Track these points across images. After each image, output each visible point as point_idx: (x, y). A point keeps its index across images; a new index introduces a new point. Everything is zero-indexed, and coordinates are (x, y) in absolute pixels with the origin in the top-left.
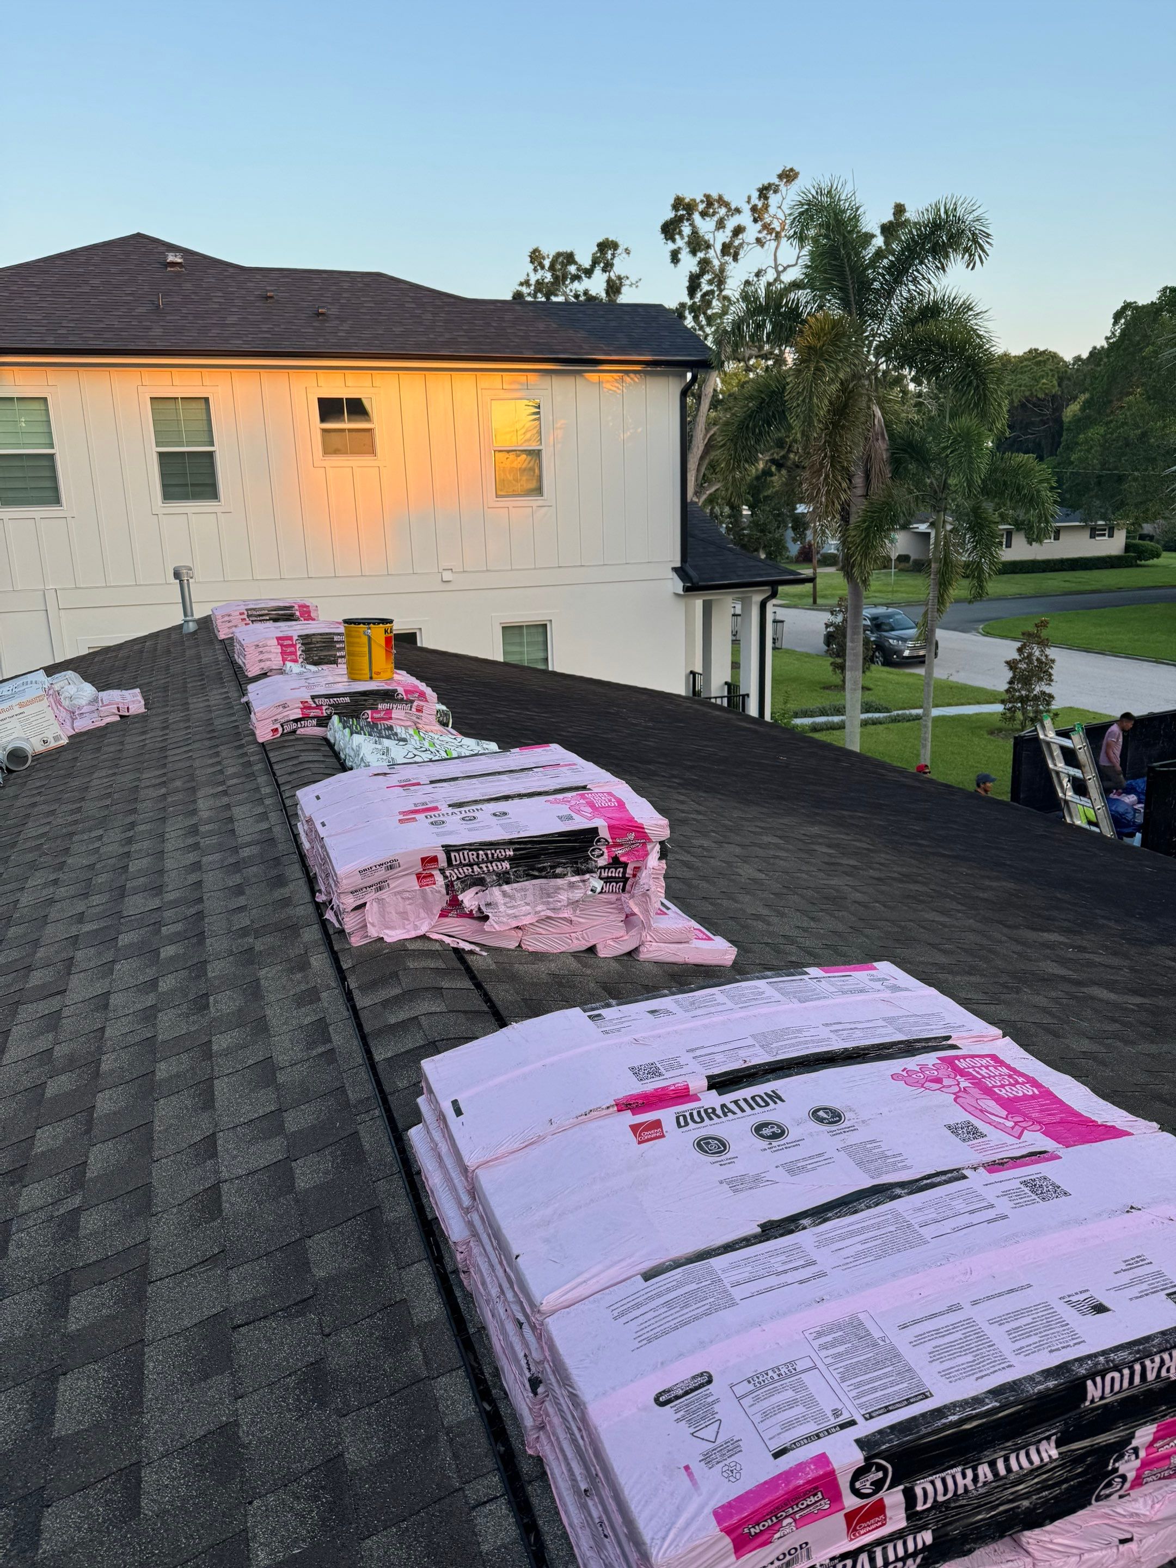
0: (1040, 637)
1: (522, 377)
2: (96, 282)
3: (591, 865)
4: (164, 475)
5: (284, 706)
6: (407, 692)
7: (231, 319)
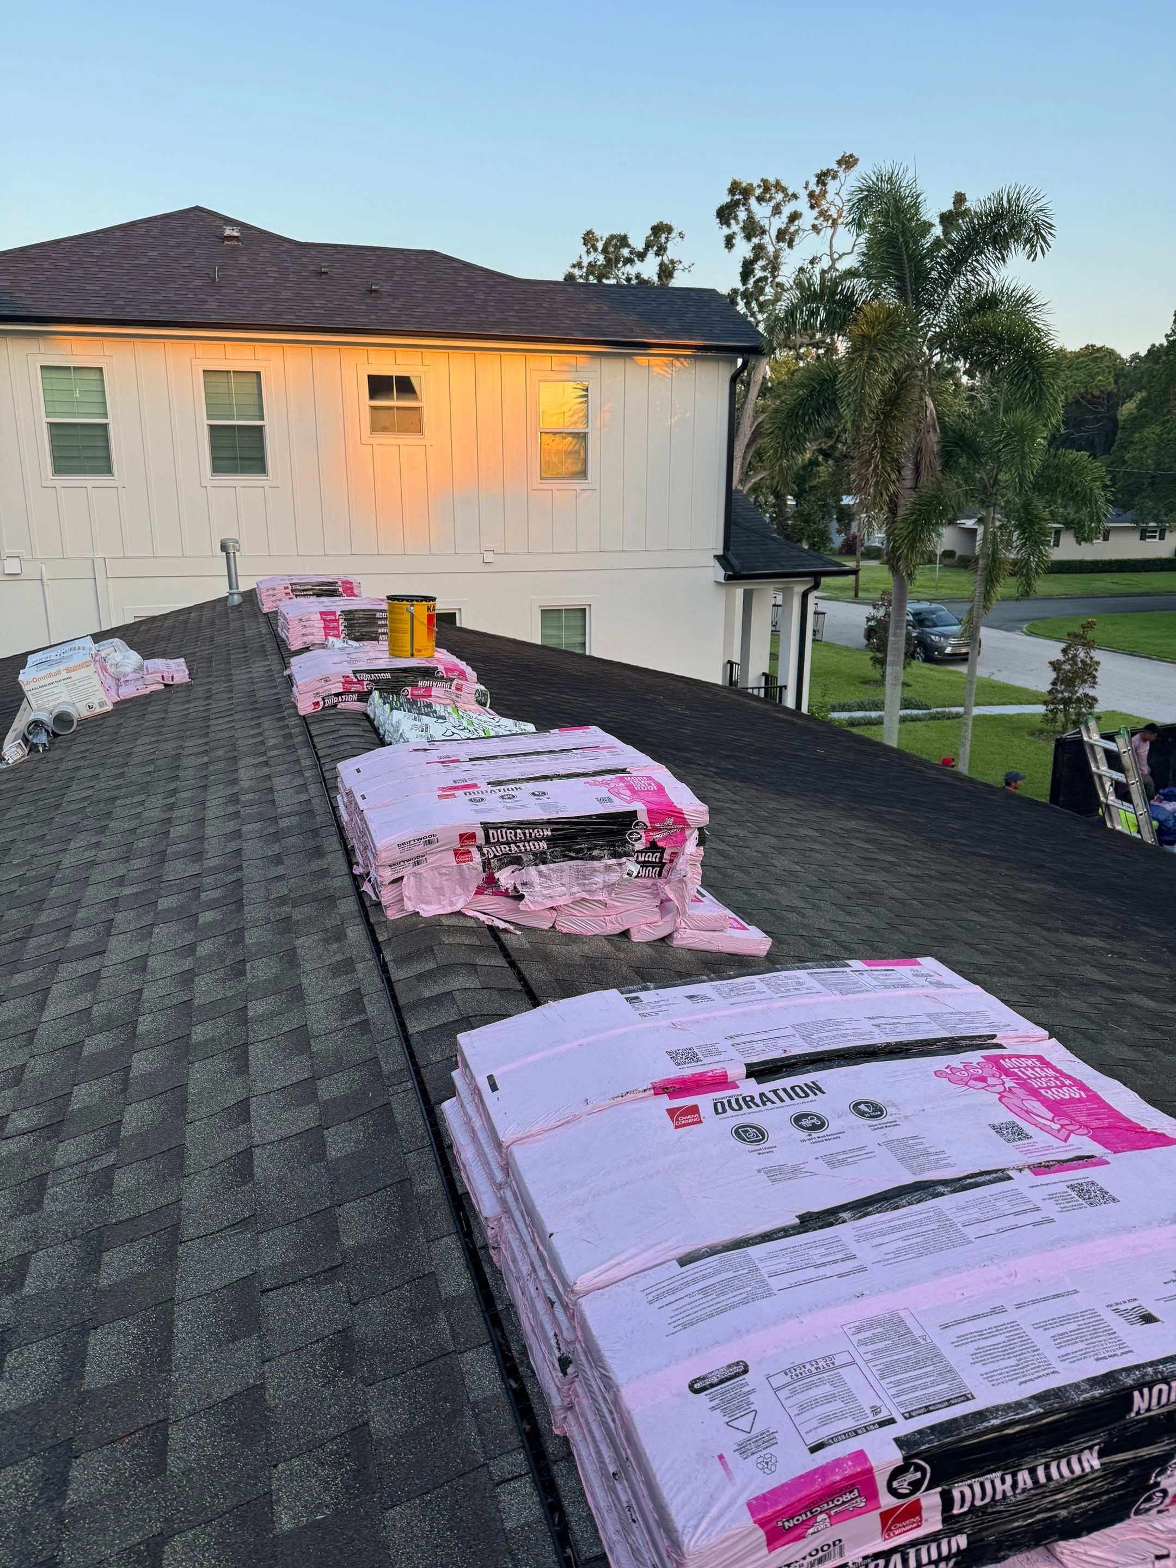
0: (1085, 638)
1: (571, 359)
2: (154, 254)
3: (629, 848)
4: (214, 448)
5: (326, 680)
6: (447, 670)
7: (285, 294)
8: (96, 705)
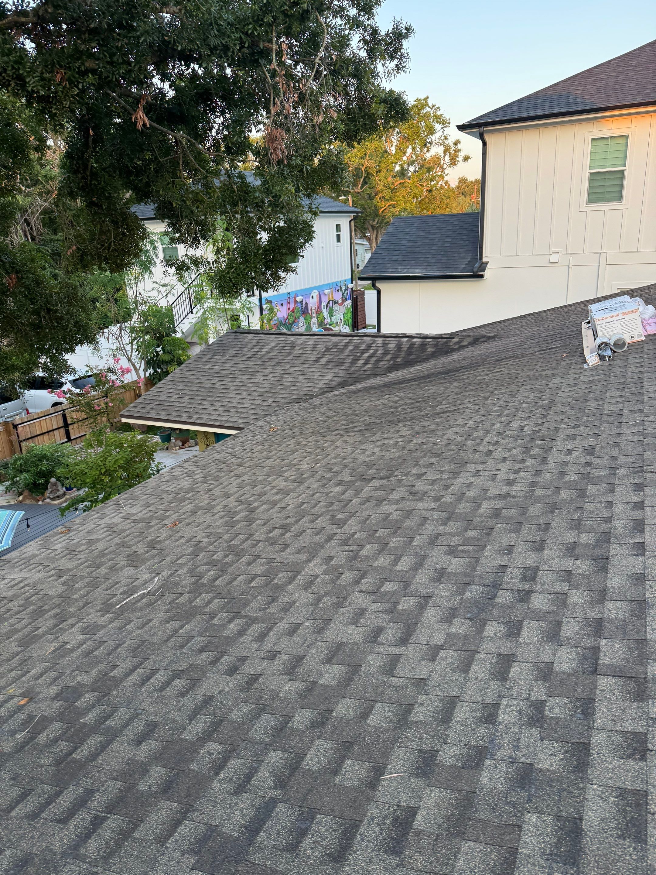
8: (636, 336)
